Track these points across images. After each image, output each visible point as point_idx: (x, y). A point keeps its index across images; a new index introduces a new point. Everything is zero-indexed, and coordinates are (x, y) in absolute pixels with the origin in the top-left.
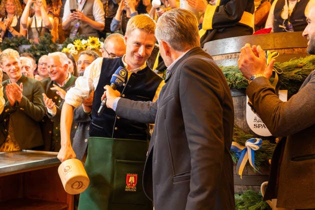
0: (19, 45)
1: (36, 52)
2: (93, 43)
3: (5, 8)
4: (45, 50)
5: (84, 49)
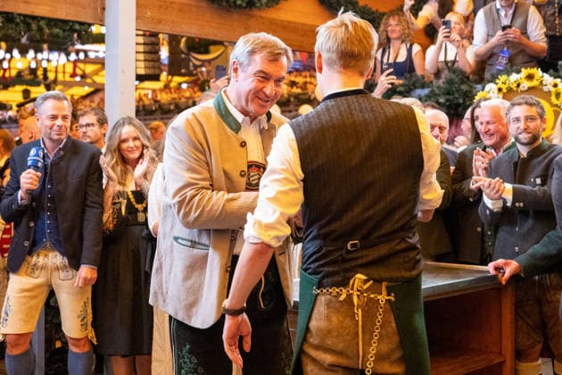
0: (411, 90)
1: (437, 98)
2: (530, 77)
3: (387, 32)
4: (453, 94)
5: (515, 89)
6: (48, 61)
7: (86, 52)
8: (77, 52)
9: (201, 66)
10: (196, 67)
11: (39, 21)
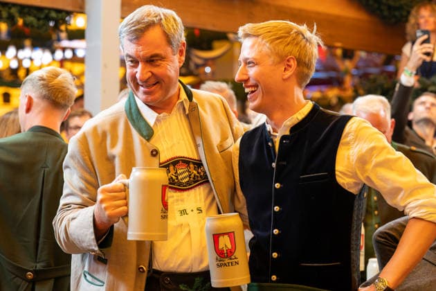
6: (31, 59)
7: (73, 50)
8: (64, 49)
9: (205, 65)
10: (197, 66)
11: (10, 8)
